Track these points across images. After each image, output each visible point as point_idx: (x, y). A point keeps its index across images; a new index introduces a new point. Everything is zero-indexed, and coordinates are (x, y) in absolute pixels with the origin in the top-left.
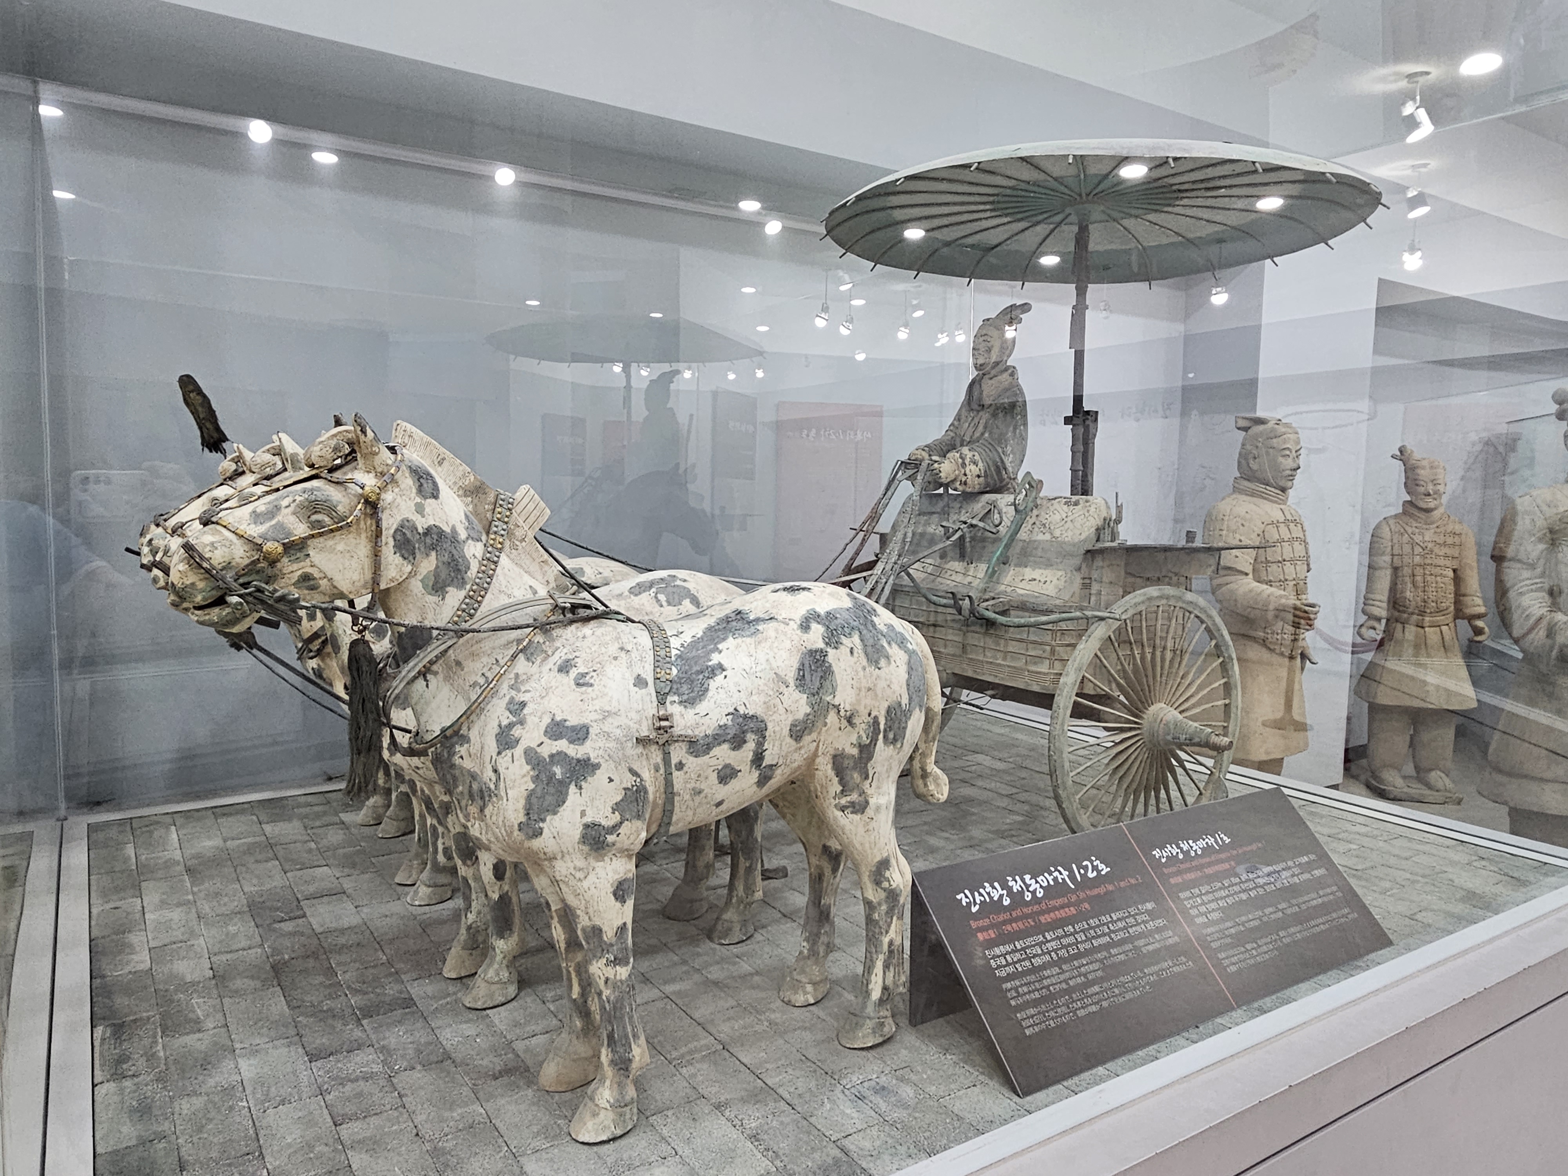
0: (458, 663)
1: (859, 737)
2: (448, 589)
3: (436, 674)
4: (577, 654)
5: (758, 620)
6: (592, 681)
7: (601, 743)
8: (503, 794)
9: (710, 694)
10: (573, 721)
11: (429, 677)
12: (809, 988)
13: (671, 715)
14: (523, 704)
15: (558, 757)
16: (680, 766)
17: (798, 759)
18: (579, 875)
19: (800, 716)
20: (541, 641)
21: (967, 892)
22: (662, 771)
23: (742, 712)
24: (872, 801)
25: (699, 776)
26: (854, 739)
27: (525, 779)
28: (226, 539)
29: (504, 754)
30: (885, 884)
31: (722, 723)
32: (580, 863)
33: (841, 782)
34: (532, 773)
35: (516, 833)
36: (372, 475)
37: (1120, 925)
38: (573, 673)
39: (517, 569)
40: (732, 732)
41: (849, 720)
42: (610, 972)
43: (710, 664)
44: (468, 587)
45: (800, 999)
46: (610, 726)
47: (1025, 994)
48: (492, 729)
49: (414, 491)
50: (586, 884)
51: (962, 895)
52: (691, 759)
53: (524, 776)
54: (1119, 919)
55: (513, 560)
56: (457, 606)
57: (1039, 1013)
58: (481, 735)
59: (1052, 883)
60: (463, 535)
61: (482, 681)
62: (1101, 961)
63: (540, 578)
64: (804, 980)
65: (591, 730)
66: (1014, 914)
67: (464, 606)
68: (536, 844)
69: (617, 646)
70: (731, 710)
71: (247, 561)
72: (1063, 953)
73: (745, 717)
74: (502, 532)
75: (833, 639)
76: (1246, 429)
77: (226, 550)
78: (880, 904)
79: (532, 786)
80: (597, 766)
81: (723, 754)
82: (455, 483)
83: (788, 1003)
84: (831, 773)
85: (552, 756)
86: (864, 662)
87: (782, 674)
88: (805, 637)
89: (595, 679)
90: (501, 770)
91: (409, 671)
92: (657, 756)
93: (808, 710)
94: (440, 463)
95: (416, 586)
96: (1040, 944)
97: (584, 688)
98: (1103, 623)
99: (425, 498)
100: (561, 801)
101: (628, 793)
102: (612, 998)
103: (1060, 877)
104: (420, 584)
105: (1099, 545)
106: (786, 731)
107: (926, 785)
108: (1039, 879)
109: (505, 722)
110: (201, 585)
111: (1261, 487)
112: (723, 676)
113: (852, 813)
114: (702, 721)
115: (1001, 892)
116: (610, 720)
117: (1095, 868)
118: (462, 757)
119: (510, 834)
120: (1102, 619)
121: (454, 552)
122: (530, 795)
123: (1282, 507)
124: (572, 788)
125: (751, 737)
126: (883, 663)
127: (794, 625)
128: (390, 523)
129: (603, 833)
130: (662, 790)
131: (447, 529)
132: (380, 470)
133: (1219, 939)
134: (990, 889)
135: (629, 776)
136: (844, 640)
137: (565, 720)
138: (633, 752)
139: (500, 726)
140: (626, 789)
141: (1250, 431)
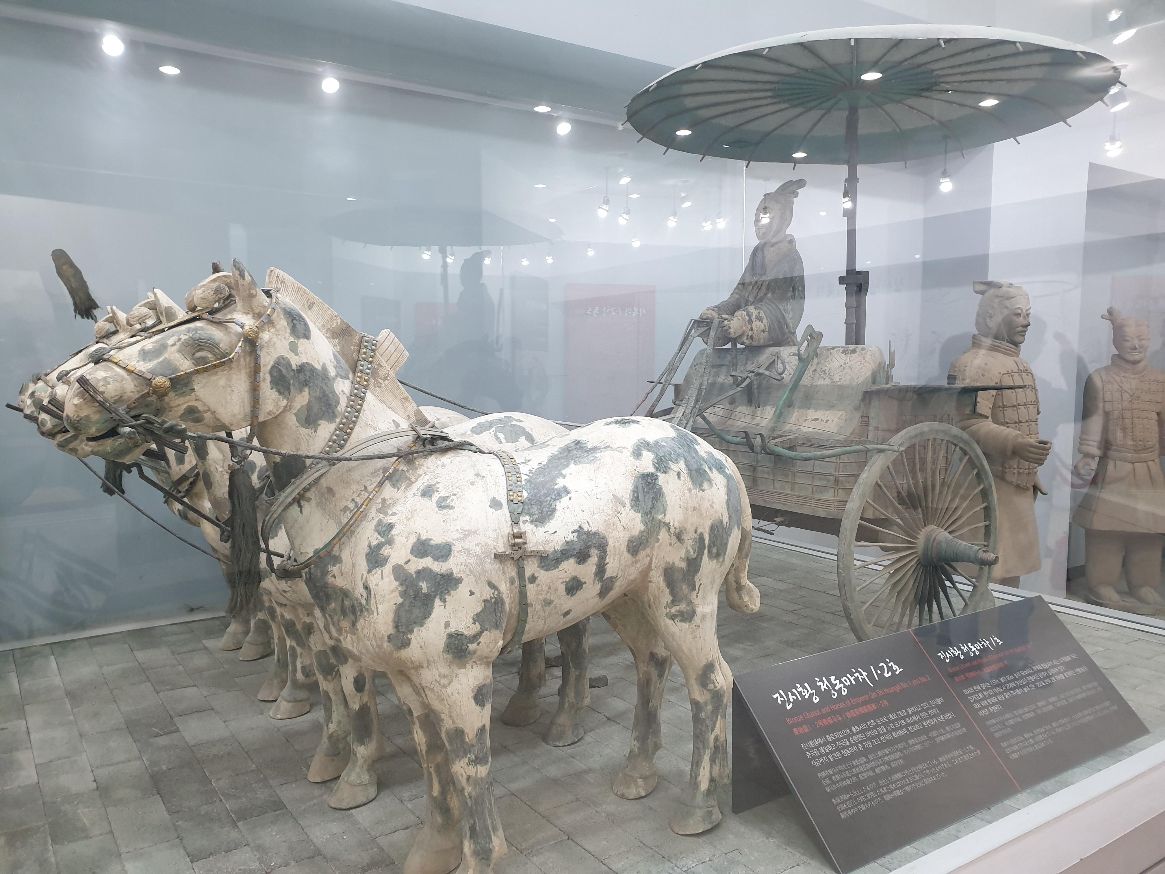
0: (330, 490)
1: (687, 552)
2: (320, 422)
3: (309, 500)
4: (438, 480)
5: (595, 449)
6: (452, 504)
7: (462, 559)
8: (374, 608)
9: (557, 513)
10: (437, 539)
11: (302, 503)
12: (640, 782)
13: (525, 533)
14: (391, 526)
15: (424, 573)
16: (533, 579)
17: (633, 573)
18: (444, 681)
19: (636, 532)
20: (405, 469)
21: (781, 692)
22: (517, 584)
23: (586, 530)
24: (699, 610)
25: (550, 588)
26: (682, 554)
27: (394, 594)
28: (118, 374)
29: (374, 571)
30: (711, 686)
31: (568, 540)
32: (444, 670)
33: (672, 593)
34: (400, 588)
35: (386, 645)
36: (250, 316)
37: (915, 718)
38: (436, 497)
39: (381, 405)
40: (577, 547)
41: (679, 537)
42: (471, 770)
43: (556, 487)
44: (338, 420)
45: (633, 792)
46: (470, 544)
47: (838, 782)
48: (362, 549)
49: (288, 331)
50: (449, 690)
51: (777, 695)
52: (542, 572)
53: (393, 591)
54: (914, 714)
55: (377, 397)
56: (328, 437)
57: (851, 798)
58: (353, 555)
59: (854, 682)
60: (332, 372)
61: (352, 506)
62: (901, 750)
63: (402, 413)
64: (636, 775)
65: (453, 548)
66: (824, 711)
67: (335, 437)
68: (405, 654)
69: (473, 472)
70: (576, 527)
71: (137, 396)
72: (868, 744)
73: (588, 533)
74: (368, 371)
75: (661, 464)
76: (982, 293)
77: (117, 384)
78: (706, 704)
79: (400, 600)
80: (459, 581)
81: (570, 567)
82: (323, 326)
83: (622, 796)
84: (663, 584)
85: (418, 572)
86: (690, 485)
87: (619, 495)
88: (638, 462)
89: (455, 502)
90: (372, 586)
91: (286, 497)
92: (512, 571)
93: (643, 528)
94: (310, 307)
95: (291, 420)
96: (848, 737)
97: (445, 511)
98: (882, 455)
99: (298, 338)
100: (427, 613)
101: (488, 604)
102: (474, 794)
103: (860, 677)
104: (294, 417)
105: (875, 388)
106: (624, 547)
107: (741, 597)
108: (843, 680)
109: (374, 543)
110: (95, 417)
111: (997, 343)
112: (568, 497)
113: (681, 621)
114: (551, 538)
115: (810, 691)
116: (470, 538)
117: (890, 669)
118: (334, 576)
119: (380, 646)
120: (881, 451)
121: (325, 387)
122: (399, 608)
123: (1016, 358)
124: (437, 602)
125: (594, 553)
126: (706, 485)
127: (627, 453)
128: (267, 360)
129: (465, 642)
130: (517, 601)
131: (318, 367)
132: (257, 311)
133: (1001, 730)
134: (801, 689)
135: (488, 588)
136: (672, 465)
137: (430, 540)
138: (492, 567)
139: (370, 546)
140: (485, 601)
141: (986, 295)
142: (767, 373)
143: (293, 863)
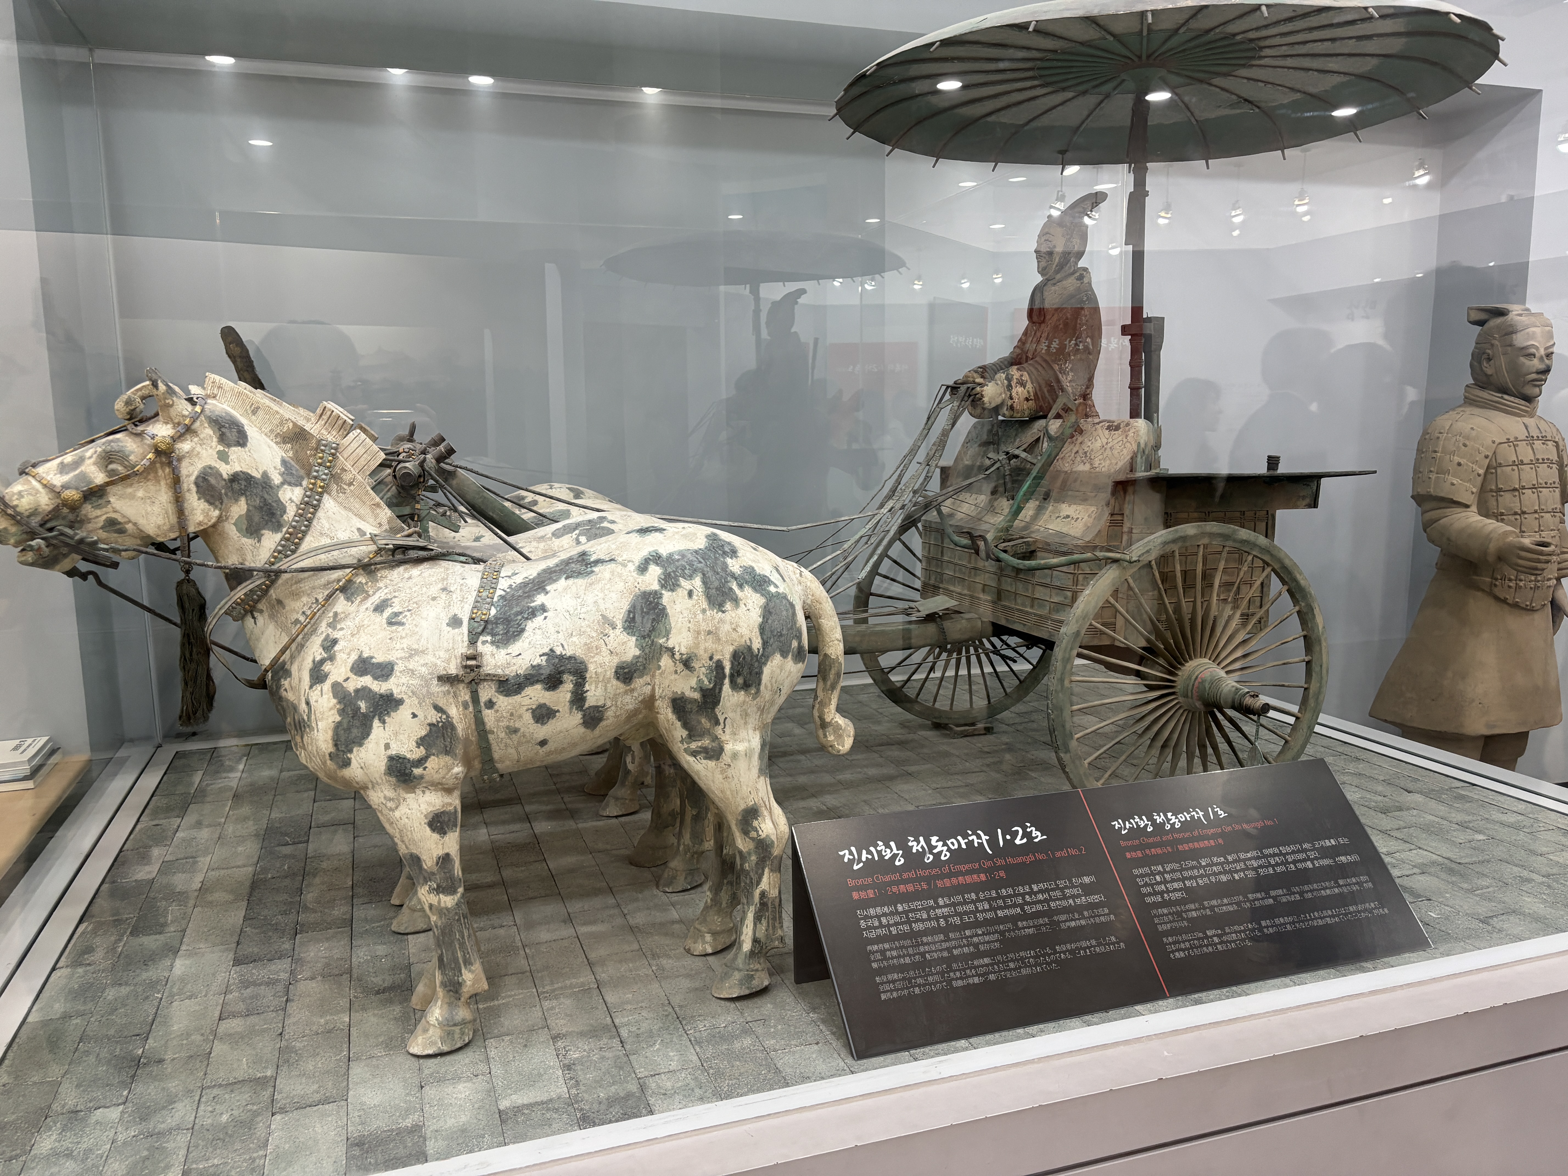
0: (279, 602)
1: (700, 681)
2: (263, 532)
3: (261, 611)
4: (396, 594)
5: (597, 562)
6: (404, 620)
7: (404, 680)
8: (314, 725)
9: (526, 634)
10: (379, 658)
11: (256, 614)
12: (708, 937)
13: (481, 655)
14: (335, 642)
15: (363, 692)
16: (490, 704)
17: (629, 702)
18: (390, 804)
19: (628, 658)
20: (364, 581)
21: (853, 849)
22: (471, 709)
23: (558, 653)
24: (729, 747)
25: (512, 714)
26: (693, 682)
27: (332, 712)
28: (33, 488)
29: (314, 688)
30: (753, 834)
31: (535, 663)
32: (390, 793)
33: (685, 725)
34: (338, 706)
35: (329, 762)
36: (169, 426)
37: (1040, 897)
38: (388, 612)
39: (344, 512)
40: (546, 672)
41: (687, 664)
42: (433, 899)
43: (532, 605)
44: (284, 530)
45: (699, 948)
46: (415, 663)
47: (893, 958)
48: (308, 664)
49: (215, 439)
50: (397, 814)
51: (847, 852)
52: (501, 697)
53: (331, 709)
54: (1041, 891)
55: (341, 504)
56: (273, 547)
57: (904, 979)
58: (299, 670)
59: (964, 846)
60: (277, 479)
61: (302, 619)
62: (1002, 933)
63: (371, 520)
64: (703, 929)
65: (396, 668)
66: (905, 876)
67: (280, 548)
68: (347, 773)
69: (440, 586)
70: (546, 650)
71: (52, 507)
72: (957, 920)
73: (561, 657)
74: (324, 477)
75: (669, 582)
76: (1481, 323)
77: (31, 498)
78: (749, 854)
79: (338, 719)
80: (400, 702)
81: (536, 694)
82: (272, 431)
84: (673, 717)
85: (357, 691)
86: (705, 605)
87: (610, 616)
88: (640, 579)
89: (407, 619)
90: (312, 703)
92: (465, 695)
93: (637, 652)
94: (254, 412)
95: (231, 529)
96: (928, 909)
97: (394, 628)
98: (1115, 566)
99: (229, 446)
100: (366, 734)
101: (434, 729)
102: (439, 924)
103: (976, 841)
104: (234, 528)
105: (1131, 476)
106: (610, 673)
107: (825, 736)
108: (949, 842)
109: (318, 658)
110: (13, 529)
111: (1496, 396)
112: (543, 617)
113: (705, 758)
114: (514, 661)
115: (895, 851)
116: (417, 658)
117: (1027, 835)
118: (286, 690)
119: (324, 763)
120: (1115, 561)
121: (266, 496)
122: (338, 726)
123: (1526, 420)
124: (376, 723)
125: (569, 679)
126: (728, 606)
127: (631, 567)
128: (190, 471)
129: (408, 766)
130: (474, 727)
131: (257, 475)
132: (176, 421)
133: (1170, 922)
134: (883, 847)
135: (434, 712)
136: (682, 582)
137: (372, 658)
138: (437, 688)
139: (314, 661)
140: (430, 725)
141: (1486, 326)
142: (1023, 455)
143: (320, 978)
